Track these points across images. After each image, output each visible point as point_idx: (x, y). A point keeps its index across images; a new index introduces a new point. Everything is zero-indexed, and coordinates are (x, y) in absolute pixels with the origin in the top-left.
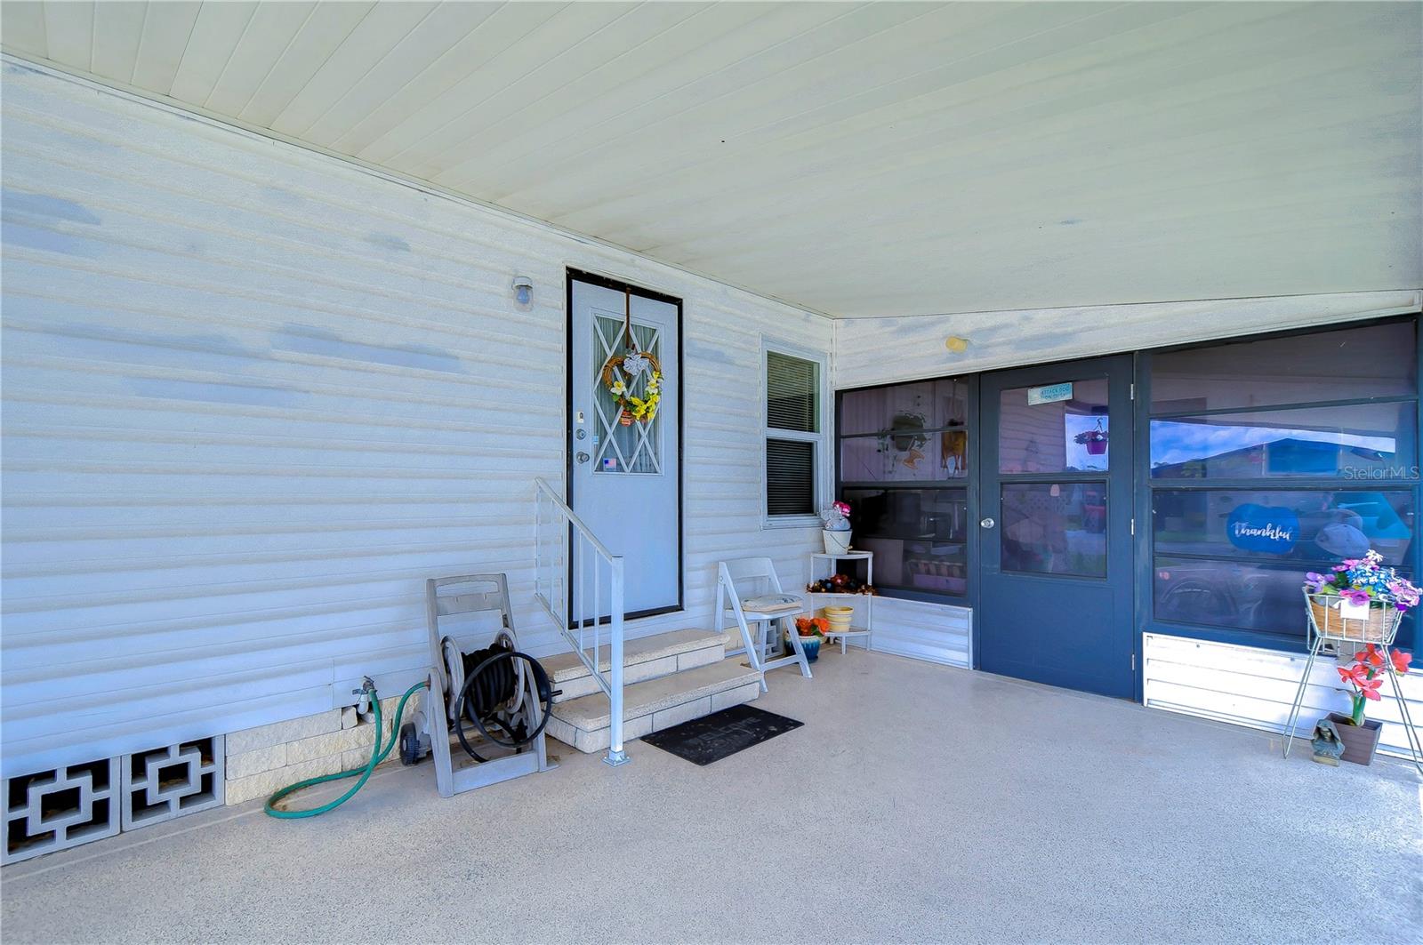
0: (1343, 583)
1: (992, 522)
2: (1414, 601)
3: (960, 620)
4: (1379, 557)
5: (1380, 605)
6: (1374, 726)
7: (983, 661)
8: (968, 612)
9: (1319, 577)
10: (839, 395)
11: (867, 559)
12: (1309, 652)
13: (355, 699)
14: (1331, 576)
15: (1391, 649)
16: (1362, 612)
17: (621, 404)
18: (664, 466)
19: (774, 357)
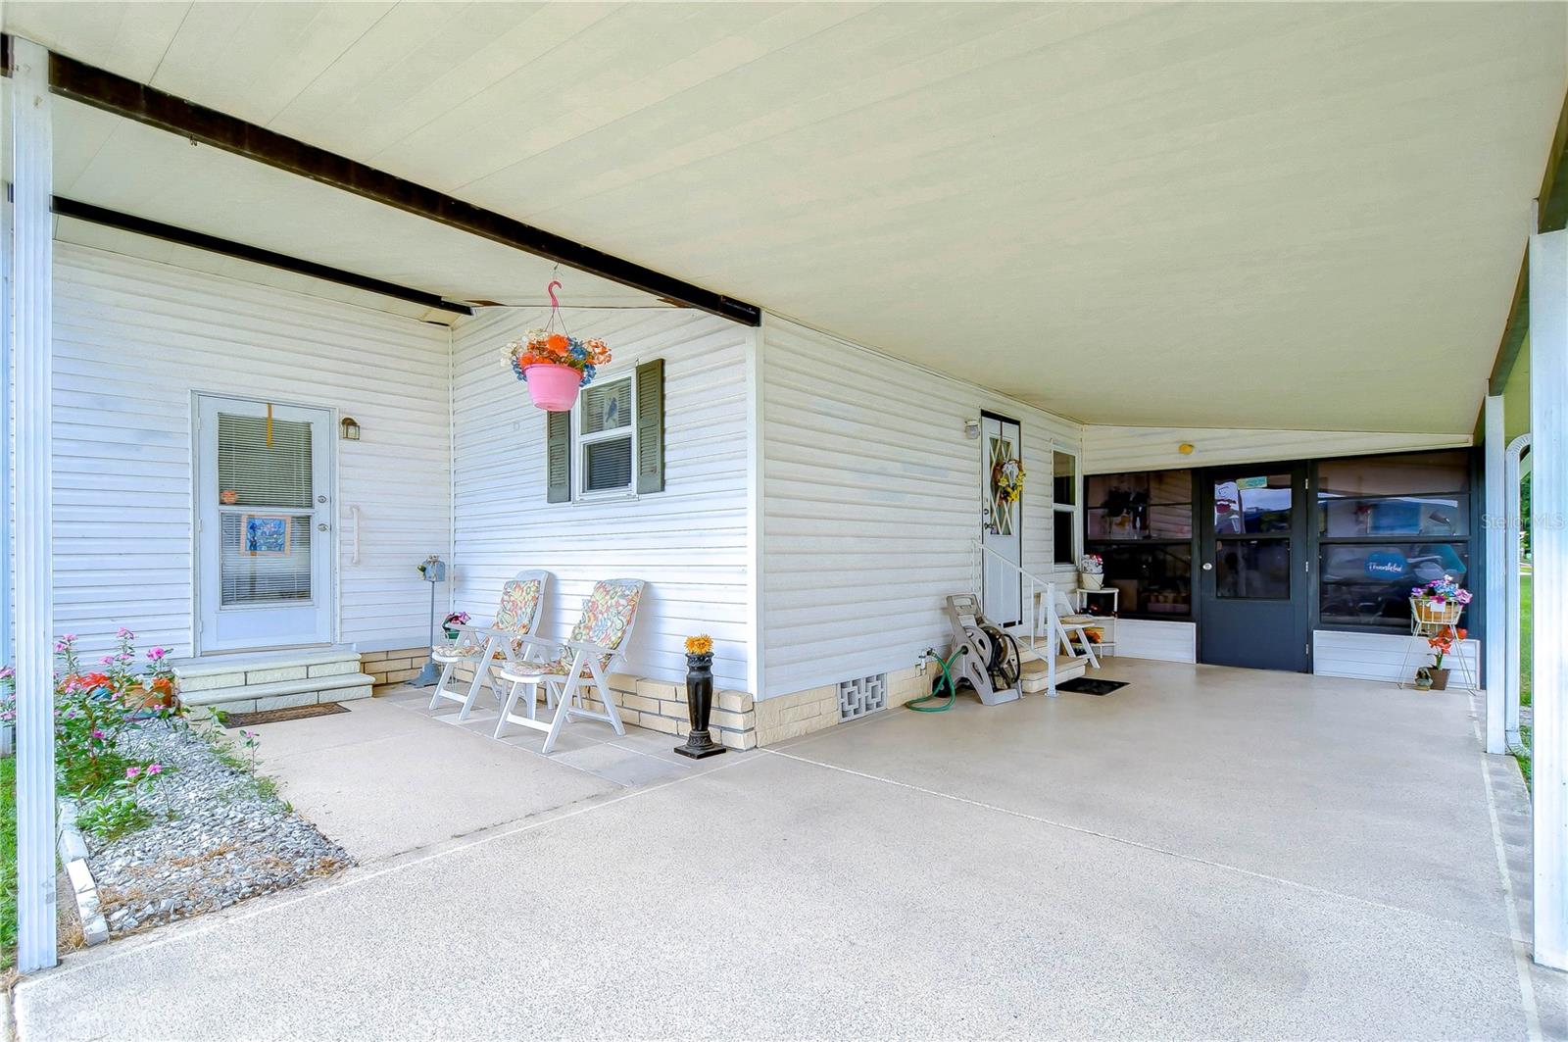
0: (1431, 593)
1: (1211, 566)
2: (1467, 601)
3: (1187, 631)
4: (1451, 579)
5: (1450, 603)
6: (1446, 671)
7: (1202, 657)
8: (1194, 624)
9: (1419, 590)
10: (1087, 478)
11: (1113, 594)
12: (1412, 634)
13: (919, 661)
14: (1426, 590)
15: (1457, 626)
16: (1442, 608)
17: (1002, 492)
18: (1014, 530)
19: (1056, 454)
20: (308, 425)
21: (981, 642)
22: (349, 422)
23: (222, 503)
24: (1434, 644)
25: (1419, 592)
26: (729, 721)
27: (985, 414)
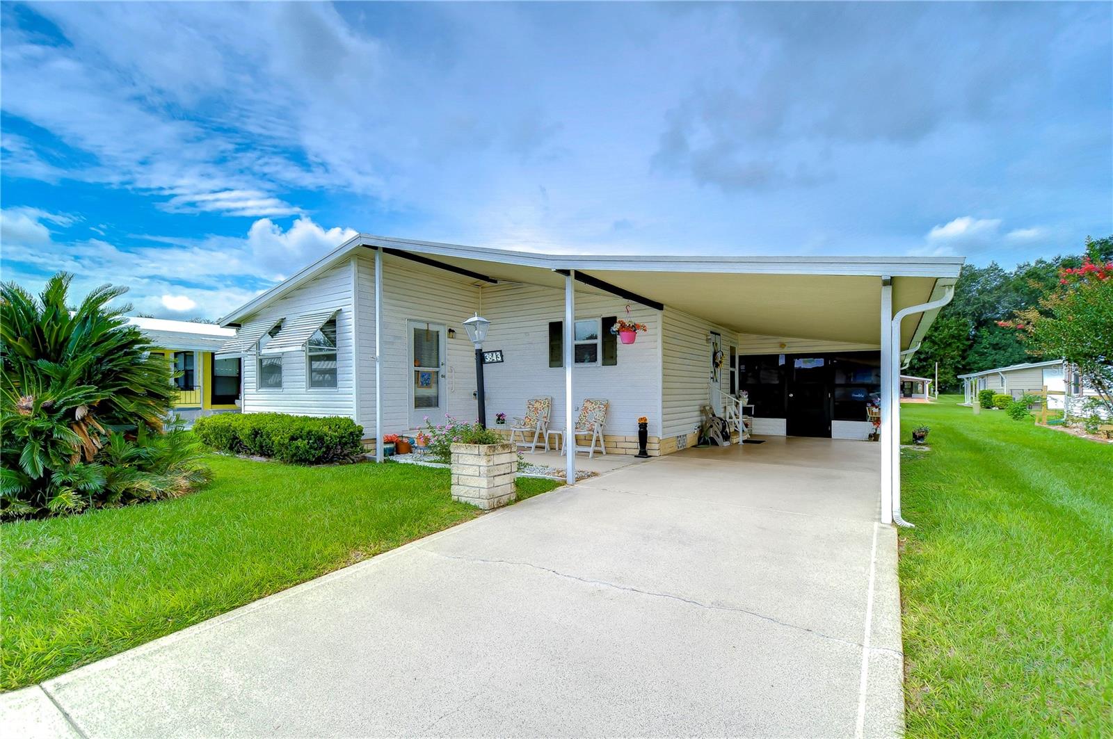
1: (792, 395)
3: (782, 422)
6: (879, 435)
7: (789, 433)
8: (784, 420)
10: (739, 357)
11: (752, 407)
12: (867, 421)
17: (716, 365)
18: (719, 381)
19: (731, 347)
20: (438, 332)
21: (718, 423)
22: (450, 331)
23: (415, 366)
24: (874, 424)
25: (869, 405)
26: (652, 447)
27: (712, 332)
